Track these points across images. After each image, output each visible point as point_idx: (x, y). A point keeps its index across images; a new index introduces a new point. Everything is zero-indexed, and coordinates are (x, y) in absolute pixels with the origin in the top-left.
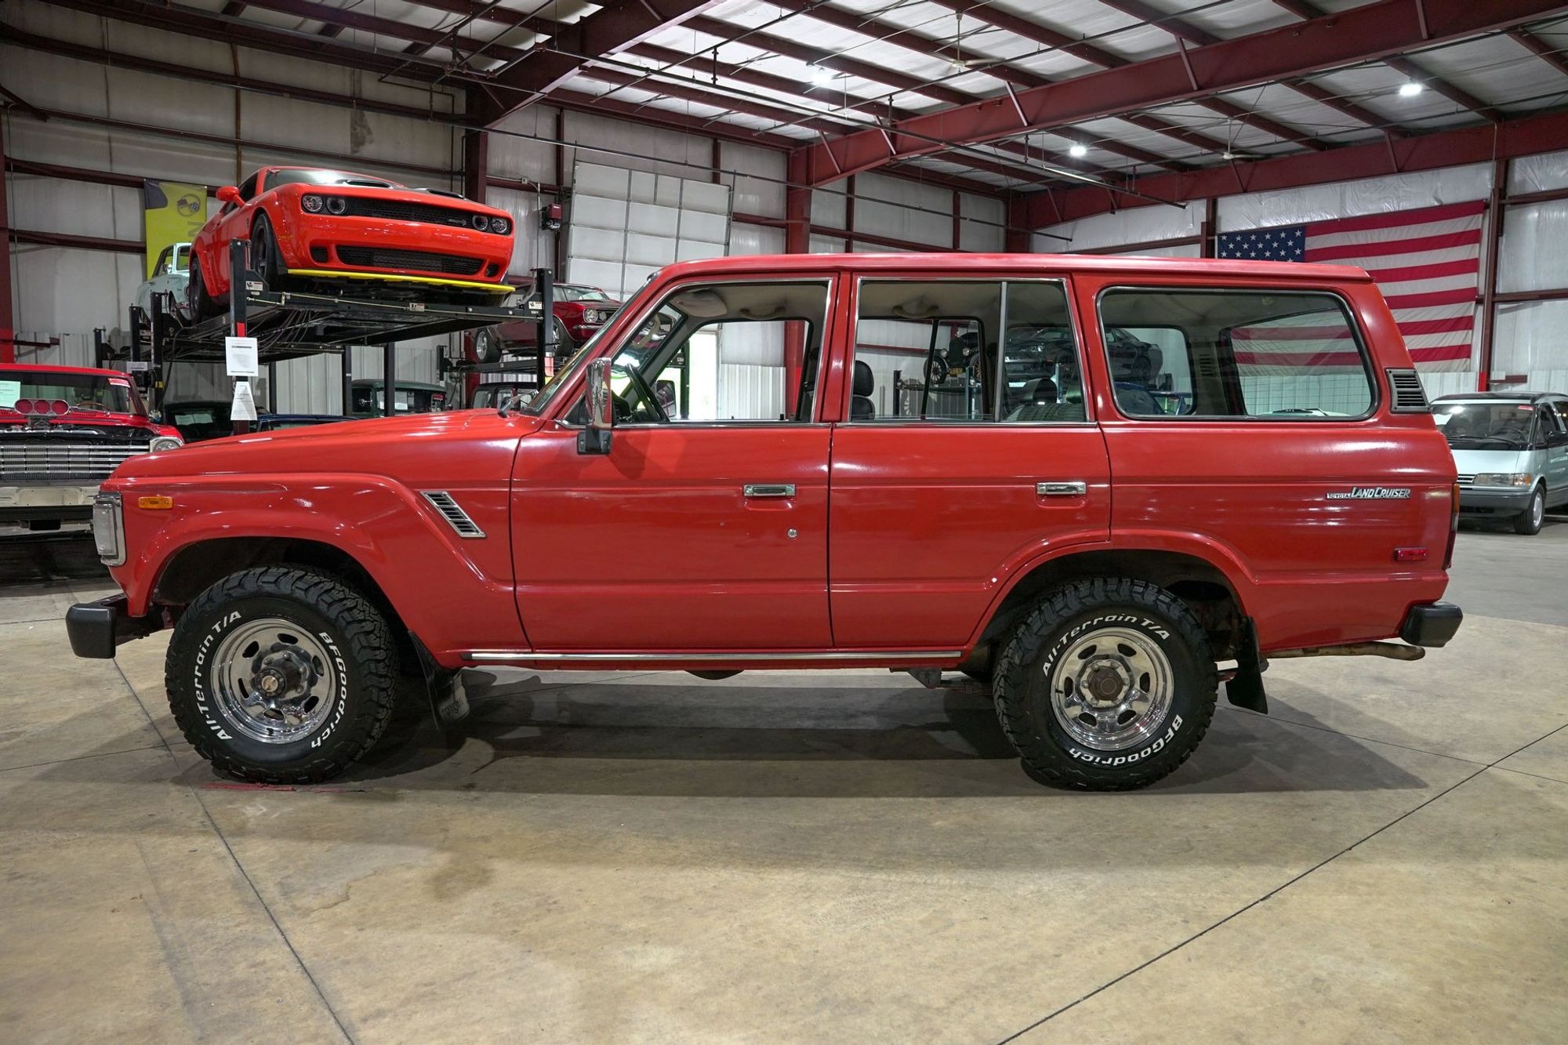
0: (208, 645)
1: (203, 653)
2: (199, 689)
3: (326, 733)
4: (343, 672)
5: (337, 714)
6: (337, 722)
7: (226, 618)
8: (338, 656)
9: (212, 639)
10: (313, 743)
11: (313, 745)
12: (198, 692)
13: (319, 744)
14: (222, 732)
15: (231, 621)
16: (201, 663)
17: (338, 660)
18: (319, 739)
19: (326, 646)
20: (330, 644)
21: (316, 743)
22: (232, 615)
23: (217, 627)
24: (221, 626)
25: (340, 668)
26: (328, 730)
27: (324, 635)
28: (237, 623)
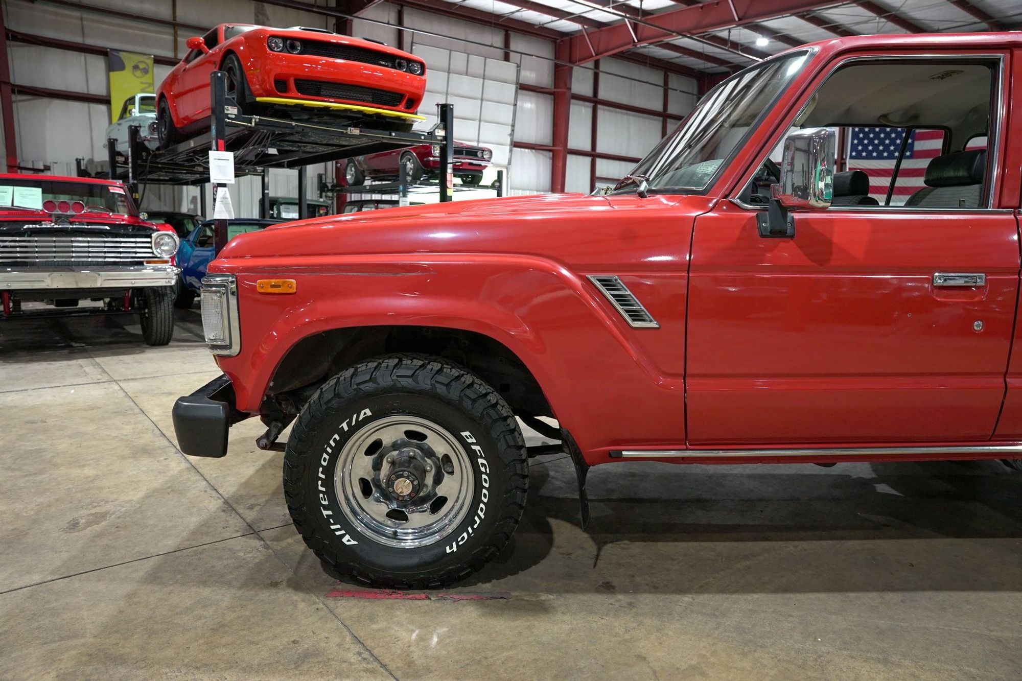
0: (333, 444)
1: (327, 453)
2: (322, 492)
3: (463, 538)
4: (486, 473)
5: (476, 518)
6: (476, 526)
7: (355, 416)
8: (481, 457)
9: (338, 438)
10: (448, 548)
11: (448, 551)
12: (321, 495)
13: (455, 549)
14: (347, 537)
15: (361, 418)
16: (325, 464)
17: (480, 461)
18: (454, 544)
19: (466, 446)
20: (473, 444)
21: (451, 547)
22: (363, 412)
23: (345, 426)
24: (349, 424)
25: (483, 469)
26: (465, 535)
27: (465, 434)
28: (367, 420)
